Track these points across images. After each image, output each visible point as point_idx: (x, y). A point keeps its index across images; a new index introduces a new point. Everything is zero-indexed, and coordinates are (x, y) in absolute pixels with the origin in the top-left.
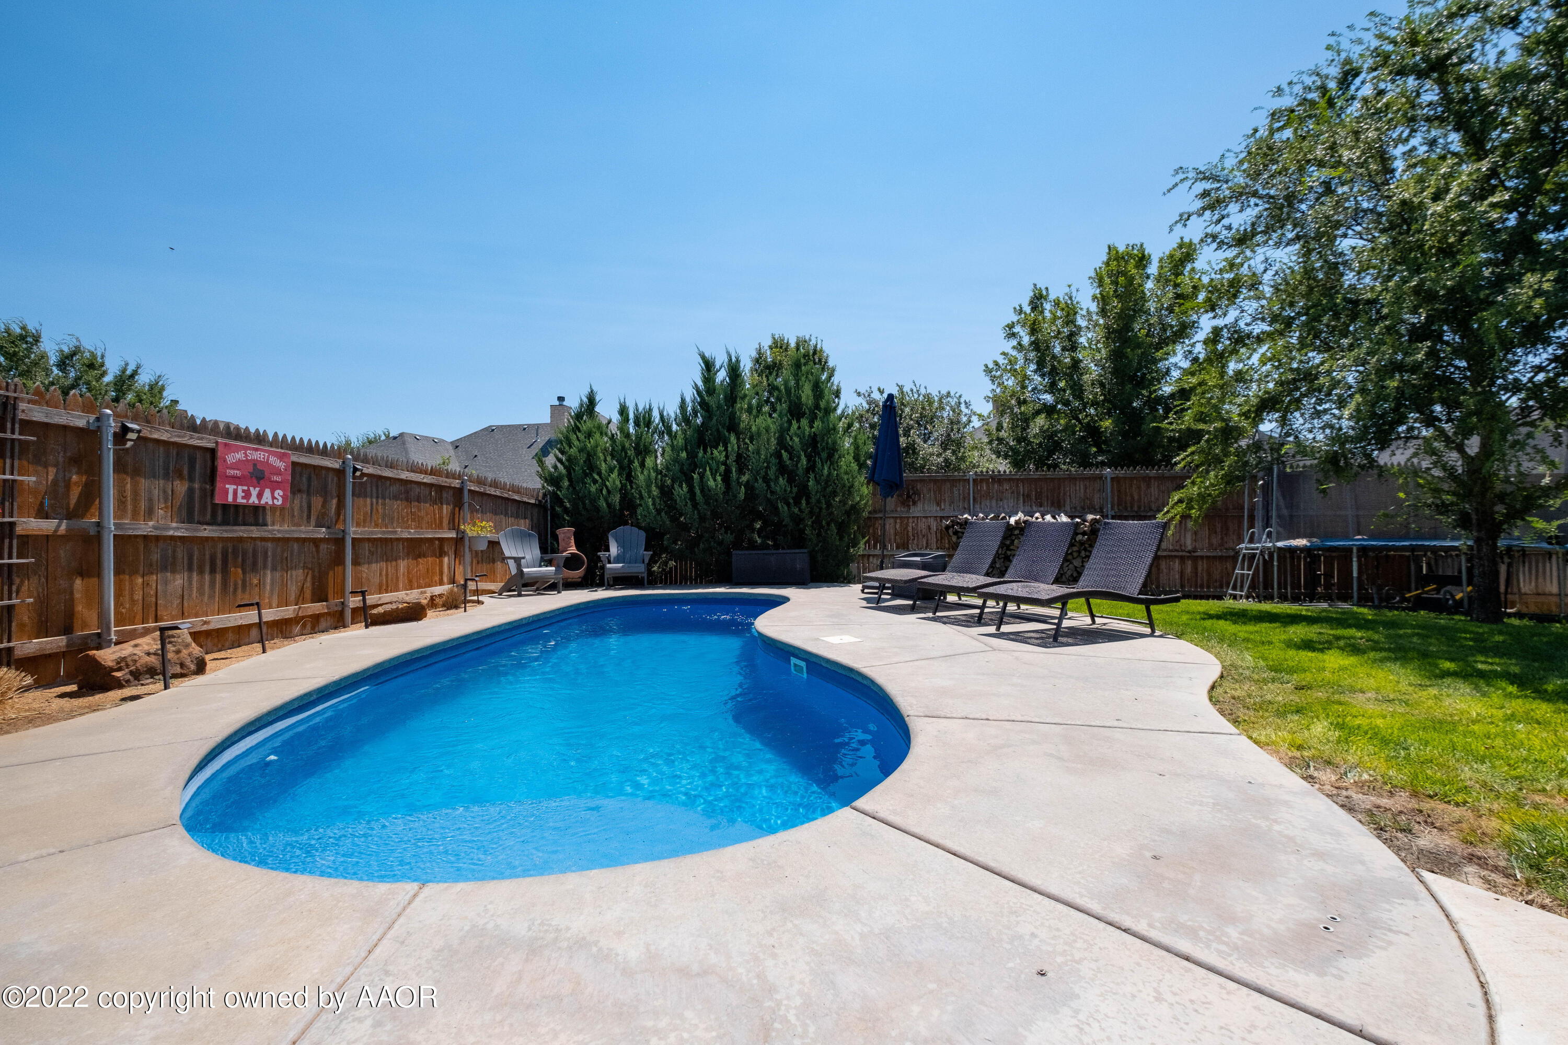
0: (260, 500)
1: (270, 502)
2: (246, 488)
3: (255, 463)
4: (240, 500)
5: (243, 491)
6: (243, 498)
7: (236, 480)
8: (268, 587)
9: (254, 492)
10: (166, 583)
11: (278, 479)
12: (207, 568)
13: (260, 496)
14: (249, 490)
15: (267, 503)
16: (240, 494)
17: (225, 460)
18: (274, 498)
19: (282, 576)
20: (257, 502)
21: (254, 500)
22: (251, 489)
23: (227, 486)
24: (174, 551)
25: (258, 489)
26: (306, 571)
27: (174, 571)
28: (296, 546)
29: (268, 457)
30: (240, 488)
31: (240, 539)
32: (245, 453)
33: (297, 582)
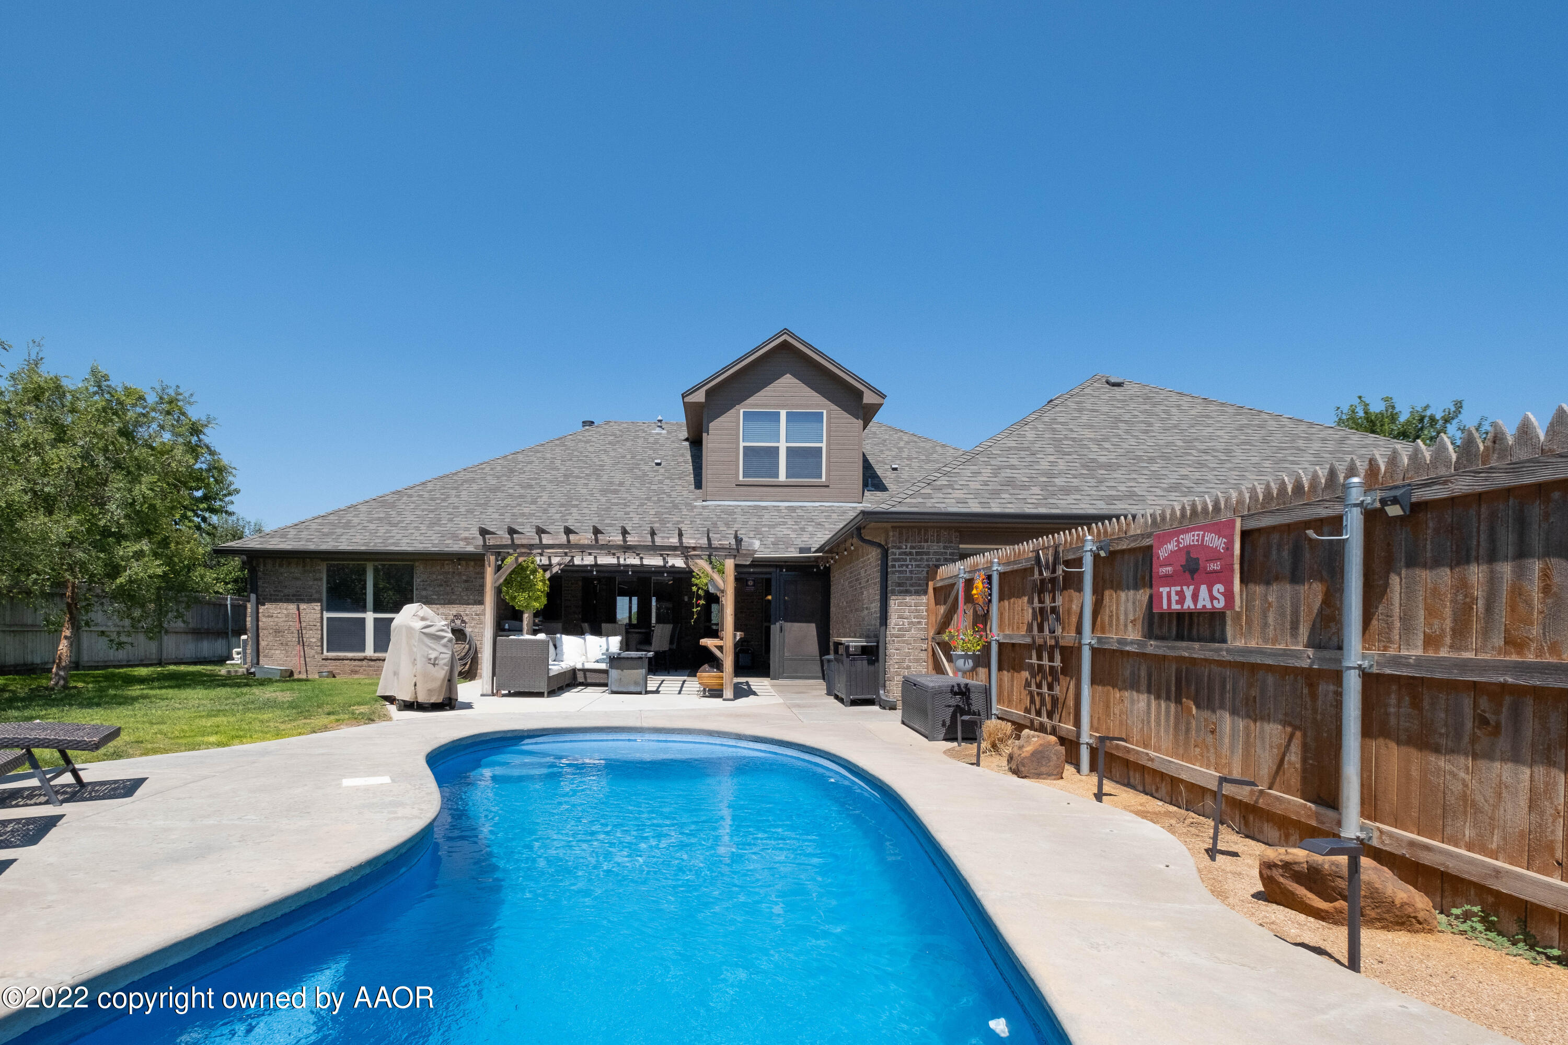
0: (1195, 605)
1: (1209, 606)
2: (1178, 588)
3: (1188, 549)
4: (1175, 607)
5: (1177, 593)
6: (1177, 602)
7: (1168, 580)
8: (1227, 740)
9: (1188, 592)
10: (1133, 702)
11: (1215, 566)
12: (1164, 695)
13: (1195, 597)
14: (1182, 591)
15: (1204, 606)
16: (1174, 598)
17: (1159, 558)
18: (1212, 598)
19: (1247, 728)
20: (1192, 607)
21: (1189, 604)
22: (1185, 588)
23: (1161, 589)
24: (1139, 669)
25: (1192, 587)
26: (1289, 729)
27: (1138, 691)
28: (1270, 679)
29: (1203, 536)
30: (1174, 589)
31: (1193, 661)
32: (1178, 541)
33: (1271, 747)
